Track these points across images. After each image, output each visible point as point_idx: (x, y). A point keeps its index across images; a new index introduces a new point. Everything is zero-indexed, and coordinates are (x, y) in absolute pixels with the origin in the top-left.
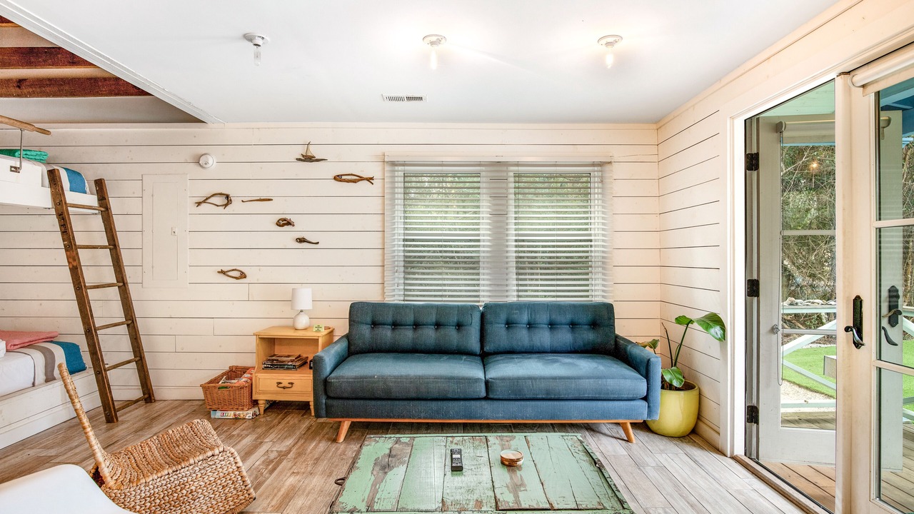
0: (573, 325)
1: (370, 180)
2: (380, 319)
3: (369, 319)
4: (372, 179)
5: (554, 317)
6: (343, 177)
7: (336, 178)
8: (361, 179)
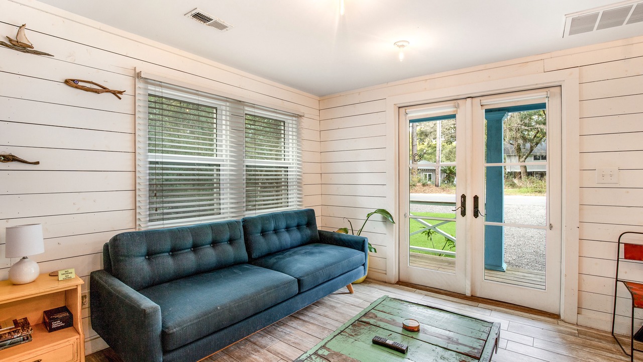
0: (299, 227)
1: (117, 93)
2: (157, 247)
3: (144, 250)
4: (121, 93)
5: (289, 222)
6: (80, 84)
7: (67, 82)
8: (105, 90)
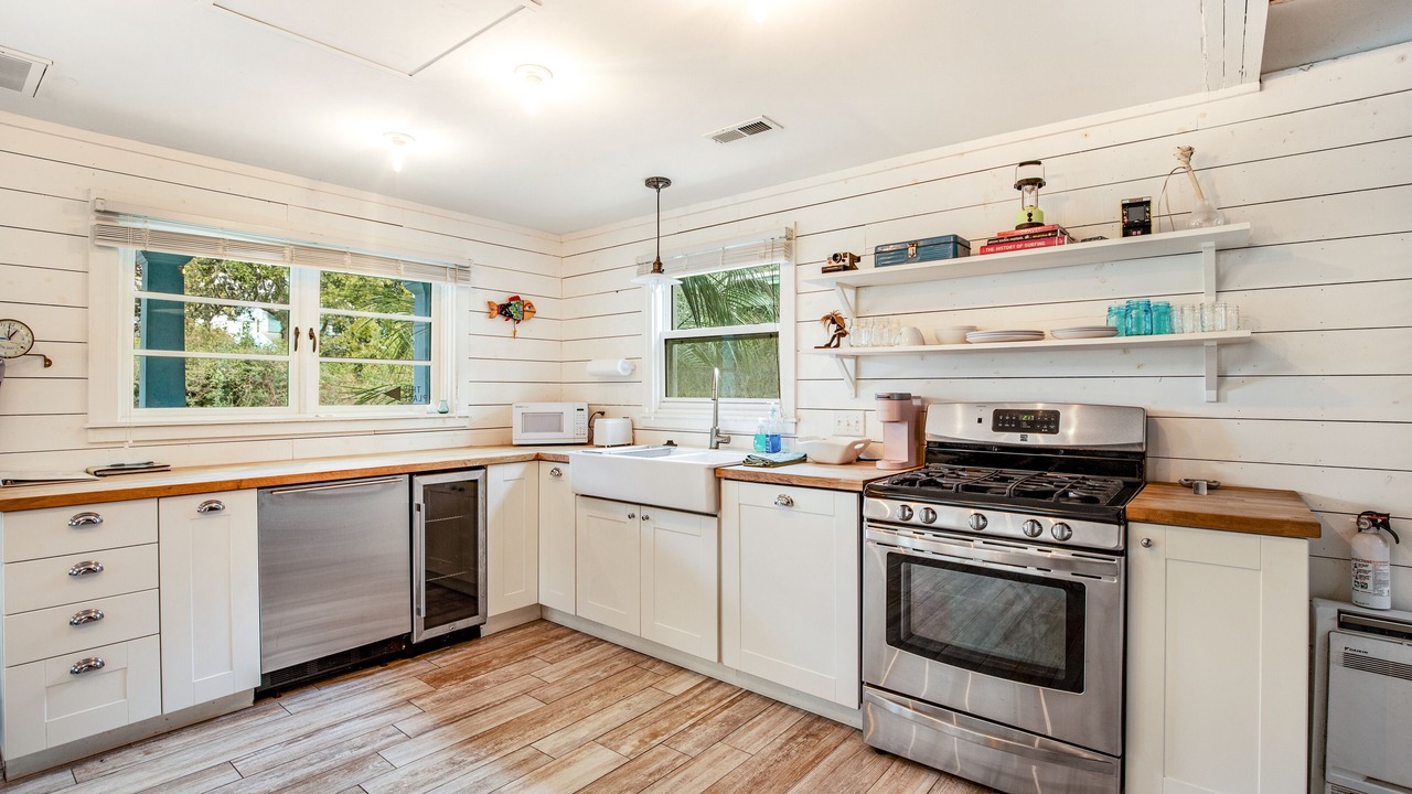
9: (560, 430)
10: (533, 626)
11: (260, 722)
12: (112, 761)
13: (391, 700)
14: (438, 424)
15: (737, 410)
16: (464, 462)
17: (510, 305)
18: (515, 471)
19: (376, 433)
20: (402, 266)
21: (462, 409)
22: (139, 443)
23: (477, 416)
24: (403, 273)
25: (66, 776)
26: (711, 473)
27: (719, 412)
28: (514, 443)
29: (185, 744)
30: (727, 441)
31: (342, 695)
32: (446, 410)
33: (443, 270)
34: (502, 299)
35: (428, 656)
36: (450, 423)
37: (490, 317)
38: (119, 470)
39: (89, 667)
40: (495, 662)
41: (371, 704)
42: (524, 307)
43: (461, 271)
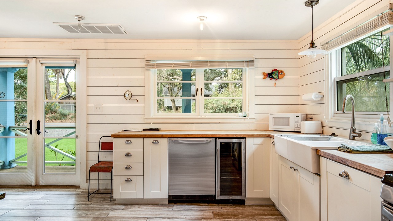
9: (289, 125)
10: (268, 207)
11: (165, 209)
12: (133, 207)
13: (198, 217)
14: (242, 120)
15: (369, 118)
16: (236, 135)
17: (272, 73)
18: (259, 141)
19: (220, 123)
20: (227, 63)
21: (251, 115)
22: (154, 123)
23: (259, 118)
24: (227, 66)
25: (123, 207)
26: (314, 152)
27: (355, 119)
28: (270, 129)
29: (146, 209)
30: (360, 135)
31: (188, 209)
32: (246, 115)
33: (243, 63)
34: (269, 71)
35: (222, 205)
36: (247, 120)
37: (264, 79)
38: (151, 130)
39: (128, 180)
40: (240, 216)
41: (192, 215)
42: (279, 73)
43: (250, 62)
